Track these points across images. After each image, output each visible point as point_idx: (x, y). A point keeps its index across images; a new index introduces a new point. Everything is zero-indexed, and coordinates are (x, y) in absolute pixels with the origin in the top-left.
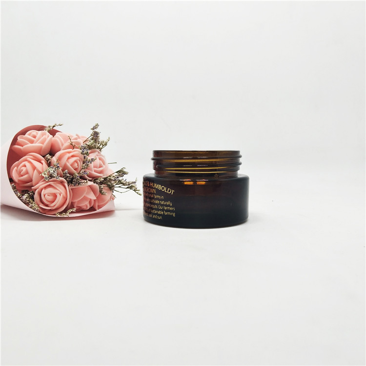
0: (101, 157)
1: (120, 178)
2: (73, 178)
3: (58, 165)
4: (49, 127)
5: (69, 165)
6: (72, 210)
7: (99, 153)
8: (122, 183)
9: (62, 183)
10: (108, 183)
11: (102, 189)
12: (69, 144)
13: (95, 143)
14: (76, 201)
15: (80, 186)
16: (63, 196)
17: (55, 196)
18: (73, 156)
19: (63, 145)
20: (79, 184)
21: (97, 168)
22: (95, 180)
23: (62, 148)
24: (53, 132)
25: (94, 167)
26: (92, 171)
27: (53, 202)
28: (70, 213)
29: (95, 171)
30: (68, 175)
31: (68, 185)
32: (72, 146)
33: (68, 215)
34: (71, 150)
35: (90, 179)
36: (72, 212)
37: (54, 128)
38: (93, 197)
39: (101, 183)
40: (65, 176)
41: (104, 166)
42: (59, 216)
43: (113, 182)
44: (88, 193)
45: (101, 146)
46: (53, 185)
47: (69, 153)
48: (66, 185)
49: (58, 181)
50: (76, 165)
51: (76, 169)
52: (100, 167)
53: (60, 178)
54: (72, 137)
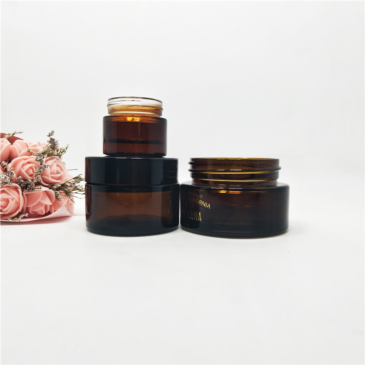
0: (59, 164)
1: (77, 185)
2: (27, 185)
3: (12, 171)
4: (9, 134)
5: (23, 171)
6: (24, 215)
7: (57, 159)
8: (78, 189)
9: (16, 189)
10: (65, 189)
11: (58, 194)
12: (26, 151)
13: (53, 150)
14: (31, 206)
15: (33, 192)
16: (16, 201)
17: (7, 201)
18: (29, 163)
19: (20, 152)
20: (33, 190)
21: (54, 174)
22: (52, 186)
23: (19, 155)
24: (12, 140)
25: (51, 174)
26: (49, 177)
27: (5, 207)
28: (22, 218)
29: (52, 177)
30: (23, 181)
31: (23, 191)
32: (30, 153)
33: (20, 220)
34: (27, 157)
35: (47, 185)
36: (25, 217)
37: (14, 135)
38: (48, 202)
39: (58, 189)
40: (19, 182)
41: (62, 173)
42: (11, 221)
43: (69, 188)
44: (43, 199)
45: (60, 154)
46: (6, 190)
47: (25, 159)
48: (20, 191)
49: (10, 187)
50: (31, 171)
51: (31, 176)
52: (58, 173)
53: (12, 184)
54: (30, 144)
